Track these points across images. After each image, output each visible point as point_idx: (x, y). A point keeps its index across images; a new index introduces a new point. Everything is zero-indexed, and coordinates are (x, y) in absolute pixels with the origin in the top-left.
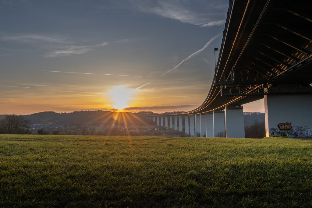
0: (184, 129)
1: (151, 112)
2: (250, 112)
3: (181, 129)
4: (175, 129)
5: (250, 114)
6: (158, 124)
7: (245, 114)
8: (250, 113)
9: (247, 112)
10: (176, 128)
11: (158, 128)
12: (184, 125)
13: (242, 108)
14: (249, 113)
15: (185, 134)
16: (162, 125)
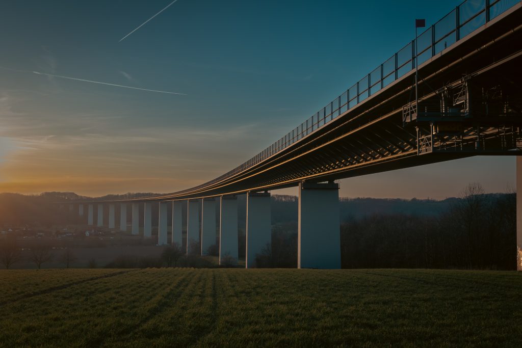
0: (155, 232)
1: (73, 193)
2: (294, 195)
3: (148, 233)
4: (133, 233)
5: (294, 200)
6: (91, 221)
7: (284, 199)
8: (293, 197)
9: (287, 196)
10: (135, 230)
11: (93, 231)
12: (155, 222)
14: (291, 197)
15: (157, 243)
16: (100, 223)
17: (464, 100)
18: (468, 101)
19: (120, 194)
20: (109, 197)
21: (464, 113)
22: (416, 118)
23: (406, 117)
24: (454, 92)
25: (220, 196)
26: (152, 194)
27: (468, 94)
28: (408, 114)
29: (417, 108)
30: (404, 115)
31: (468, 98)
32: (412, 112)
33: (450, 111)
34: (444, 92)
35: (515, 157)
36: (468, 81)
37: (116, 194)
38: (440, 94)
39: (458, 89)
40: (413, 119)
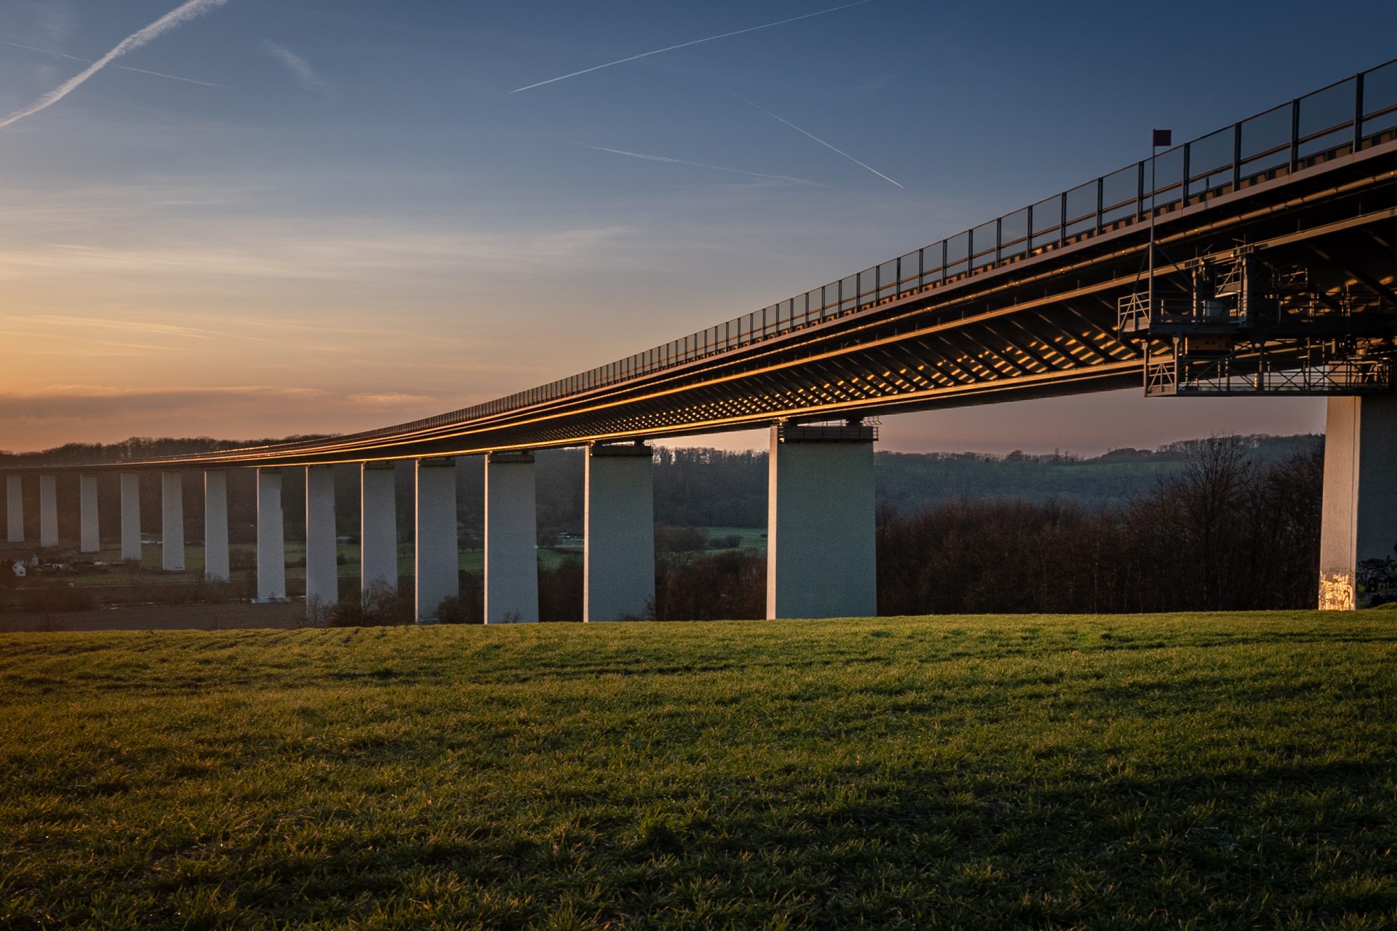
0: (244, 564)
3: (217, 564)
4: (166, 566)
6: (16, 529)
10: (173, 556)
11: (36, 561)
13: (867, 437)
15: (255, 597)
16: (49, 536)
17: (1236, 289)
18: (1245, 293)
19: (104, 444)
20: (71, 451)
21: (1237, 318)
22: (1148, 327)
23: (1125, 322)
24: (1217, 273)
25: (484, 453)
26: (212, 442)
27: (1245, 282)
28: (1130, 316)
29: (1150, 308)
30: (1122, 317)
31: (1245, 288)
32: (1140, 314)
33: (1208, 315)
34: (1197, 269)
35: (1327, 397)
36: (1248, 256)
37: (94, 443)
38: (1188, 272)
39: (1226, 267)
40: (1141, 328)
